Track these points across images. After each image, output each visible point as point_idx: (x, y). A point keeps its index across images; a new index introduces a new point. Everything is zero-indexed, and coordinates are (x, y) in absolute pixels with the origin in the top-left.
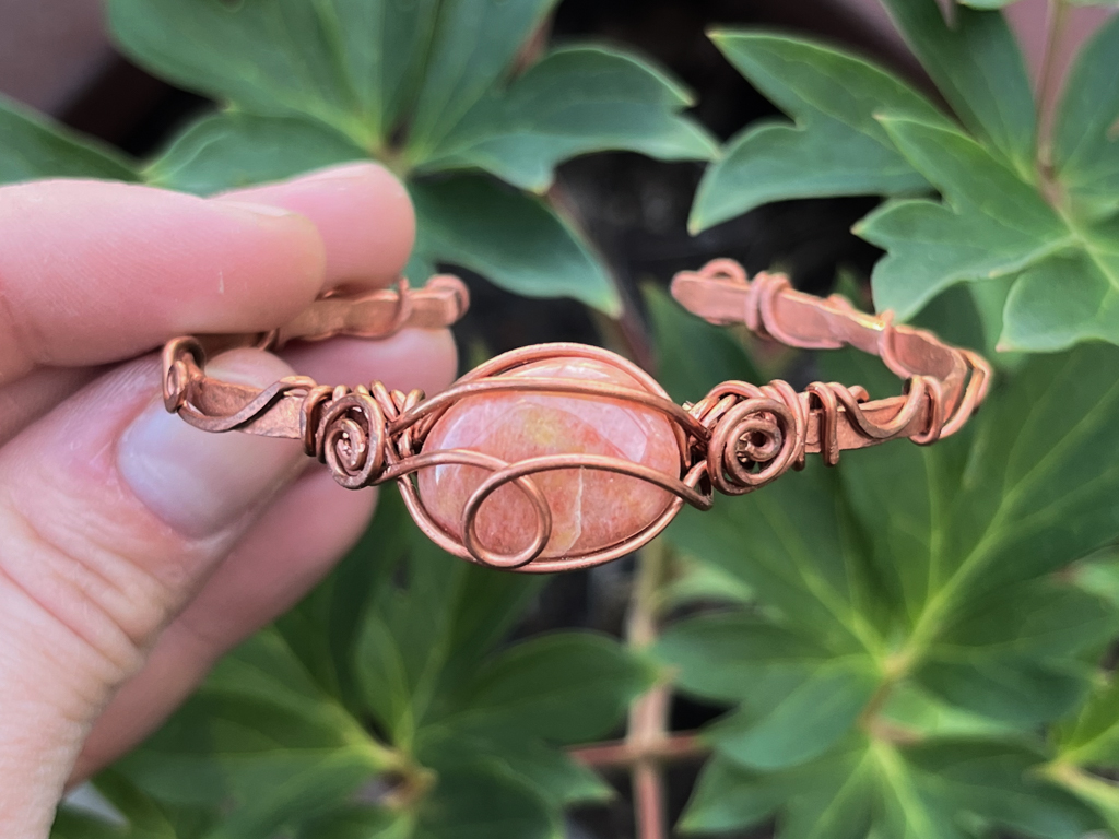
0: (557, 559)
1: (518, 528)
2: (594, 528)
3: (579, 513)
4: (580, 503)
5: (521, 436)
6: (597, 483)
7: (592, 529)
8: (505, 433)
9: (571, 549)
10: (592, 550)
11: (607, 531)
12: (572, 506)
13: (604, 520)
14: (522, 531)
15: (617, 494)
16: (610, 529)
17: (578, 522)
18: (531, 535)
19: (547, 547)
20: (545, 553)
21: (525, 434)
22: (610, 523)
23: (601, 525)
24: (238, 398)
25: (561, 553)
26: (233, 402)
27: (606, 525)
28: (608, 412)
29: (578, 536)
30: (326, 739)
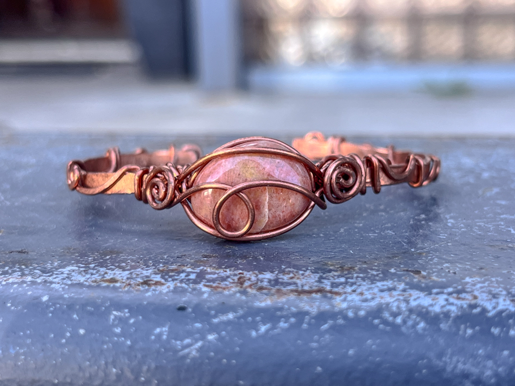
0: (257, 233)
1: (239, 219)
2: (275, 217)
3: (267, 210)
4: (267, 205)
5: (239, 174)
6: (275, 195)
7: (273, 217)
8: (232, 173)
9: (263, 229)
10: (273, 229)
11: (280, 218)
12: (264, 207)
13: (278, 213)
14: (240, 219)
15: (284, 200)
16: (281, 217)
17: (267, 214)
18: (245, 222)
19: (252, 228)
20: (251, 231)
21: (241, 173)
22: (281, 214)
23: (277, 215)
24: (104, 177)
25: (259, 231)
26: (101, 180)
27: (279, 215)
28: (279, 162)
29: (267, 221)
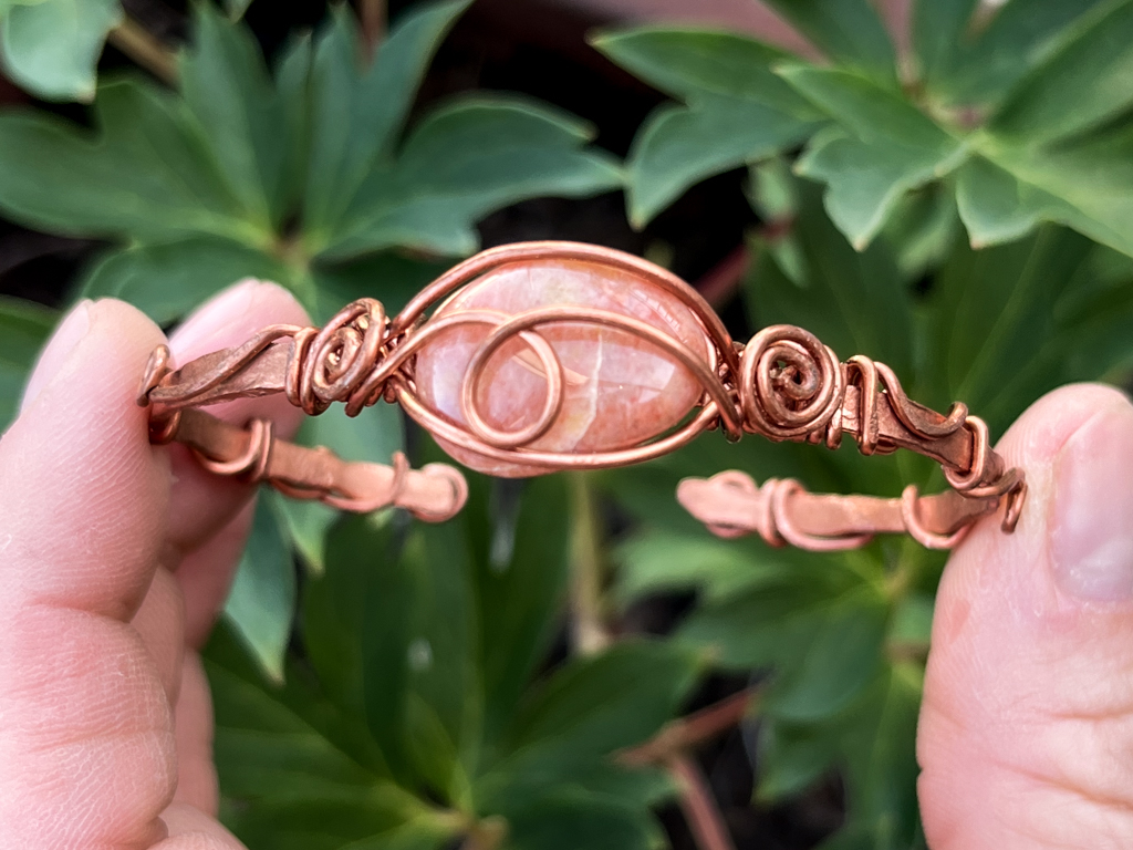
0: (566, 452)
2: (612, 411)
4: (597, 378)
7: (608, 411)
9: (580, 442)
10: (605, 447)
11: (624, 415)
12: (587, 383)
13: (621, 400)
15: (639, 370)
16: (628, 414)
17: (593, 401)
22: (628, 405)
23: (618, 407)
25: (570, 446)
27: (623, 407)
29: (591, 420)
30: (388, 821)
